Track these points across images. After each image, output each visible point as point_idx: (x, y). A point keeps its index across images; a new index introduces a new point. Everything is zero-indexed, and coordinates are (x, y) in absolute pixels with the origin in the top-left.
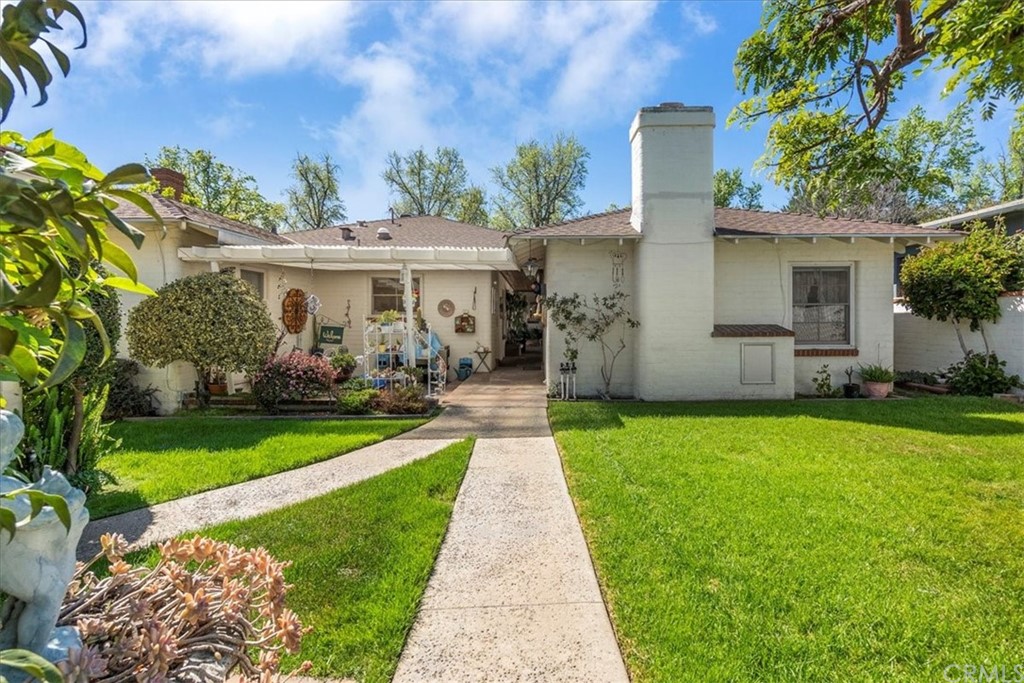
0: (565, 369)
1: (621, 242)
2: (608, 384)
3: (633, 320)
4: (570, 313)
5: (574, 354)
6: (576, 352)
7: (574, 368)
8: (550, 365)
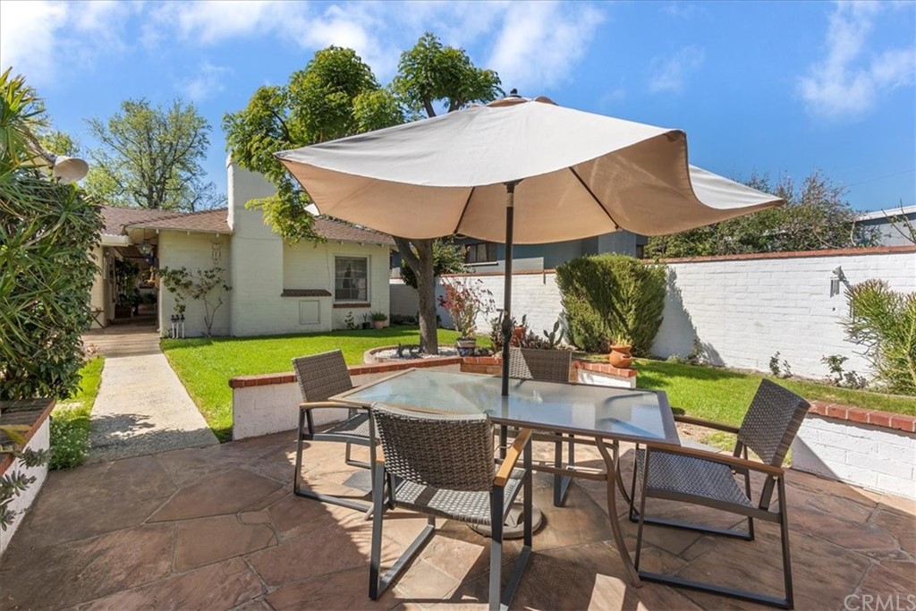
0: (174, 319)
1: (218, 236)
2: (210, 328)
3: (227, 285)
4: (179, 281)
5: (183, 308)
6: (184, 307)
7: (183, 318)
8: (163, 317)
